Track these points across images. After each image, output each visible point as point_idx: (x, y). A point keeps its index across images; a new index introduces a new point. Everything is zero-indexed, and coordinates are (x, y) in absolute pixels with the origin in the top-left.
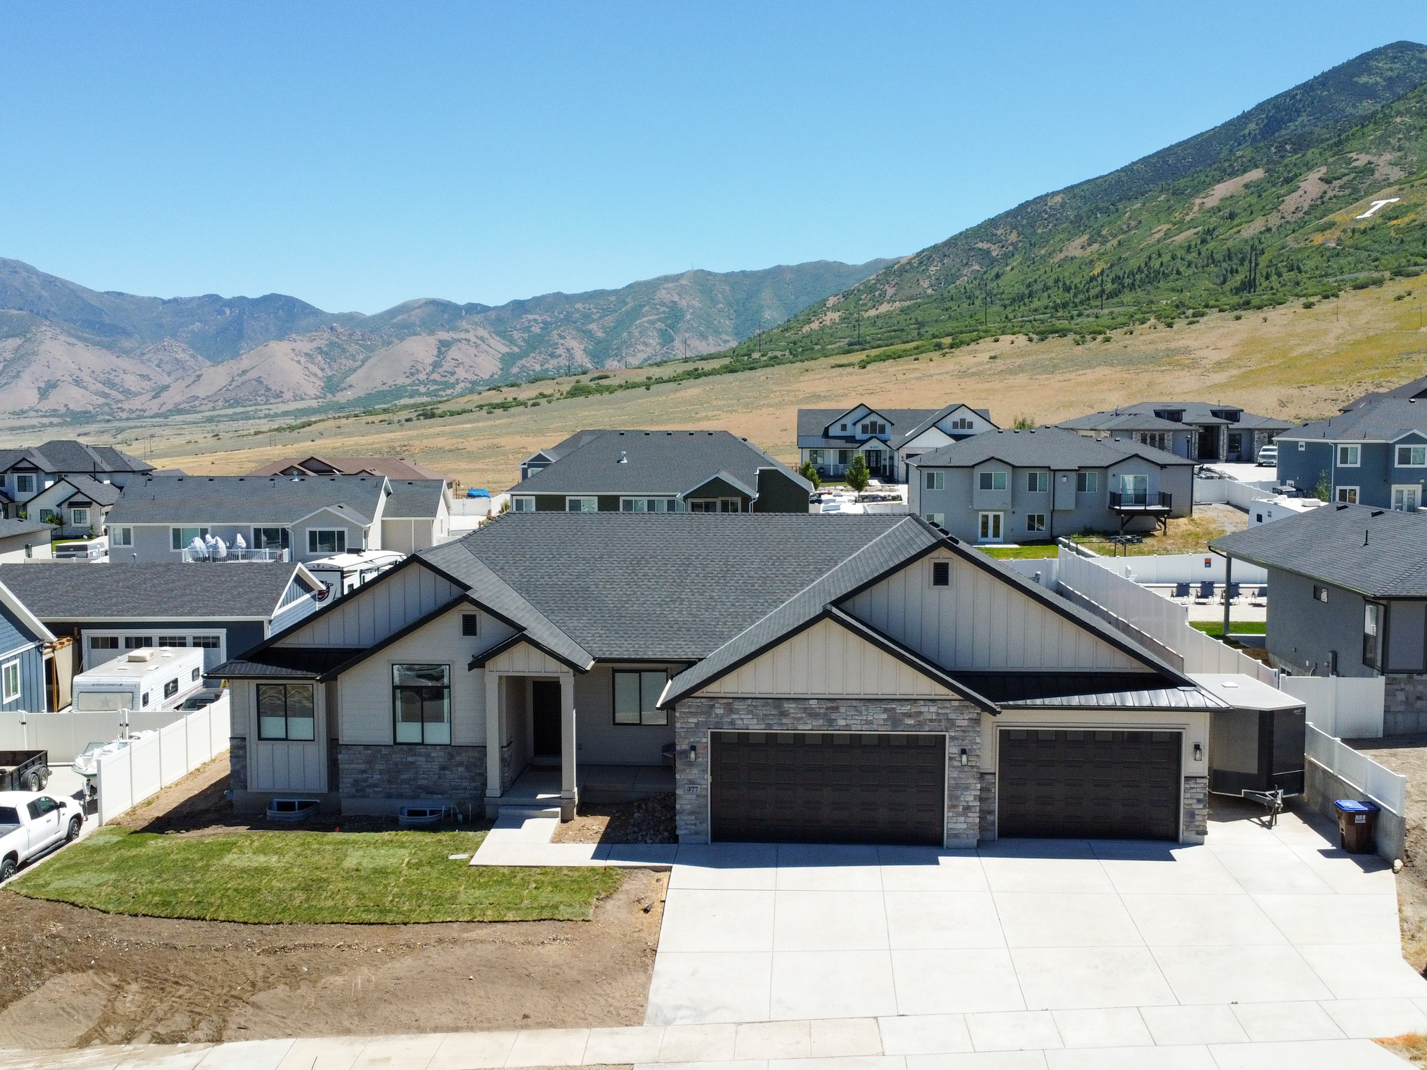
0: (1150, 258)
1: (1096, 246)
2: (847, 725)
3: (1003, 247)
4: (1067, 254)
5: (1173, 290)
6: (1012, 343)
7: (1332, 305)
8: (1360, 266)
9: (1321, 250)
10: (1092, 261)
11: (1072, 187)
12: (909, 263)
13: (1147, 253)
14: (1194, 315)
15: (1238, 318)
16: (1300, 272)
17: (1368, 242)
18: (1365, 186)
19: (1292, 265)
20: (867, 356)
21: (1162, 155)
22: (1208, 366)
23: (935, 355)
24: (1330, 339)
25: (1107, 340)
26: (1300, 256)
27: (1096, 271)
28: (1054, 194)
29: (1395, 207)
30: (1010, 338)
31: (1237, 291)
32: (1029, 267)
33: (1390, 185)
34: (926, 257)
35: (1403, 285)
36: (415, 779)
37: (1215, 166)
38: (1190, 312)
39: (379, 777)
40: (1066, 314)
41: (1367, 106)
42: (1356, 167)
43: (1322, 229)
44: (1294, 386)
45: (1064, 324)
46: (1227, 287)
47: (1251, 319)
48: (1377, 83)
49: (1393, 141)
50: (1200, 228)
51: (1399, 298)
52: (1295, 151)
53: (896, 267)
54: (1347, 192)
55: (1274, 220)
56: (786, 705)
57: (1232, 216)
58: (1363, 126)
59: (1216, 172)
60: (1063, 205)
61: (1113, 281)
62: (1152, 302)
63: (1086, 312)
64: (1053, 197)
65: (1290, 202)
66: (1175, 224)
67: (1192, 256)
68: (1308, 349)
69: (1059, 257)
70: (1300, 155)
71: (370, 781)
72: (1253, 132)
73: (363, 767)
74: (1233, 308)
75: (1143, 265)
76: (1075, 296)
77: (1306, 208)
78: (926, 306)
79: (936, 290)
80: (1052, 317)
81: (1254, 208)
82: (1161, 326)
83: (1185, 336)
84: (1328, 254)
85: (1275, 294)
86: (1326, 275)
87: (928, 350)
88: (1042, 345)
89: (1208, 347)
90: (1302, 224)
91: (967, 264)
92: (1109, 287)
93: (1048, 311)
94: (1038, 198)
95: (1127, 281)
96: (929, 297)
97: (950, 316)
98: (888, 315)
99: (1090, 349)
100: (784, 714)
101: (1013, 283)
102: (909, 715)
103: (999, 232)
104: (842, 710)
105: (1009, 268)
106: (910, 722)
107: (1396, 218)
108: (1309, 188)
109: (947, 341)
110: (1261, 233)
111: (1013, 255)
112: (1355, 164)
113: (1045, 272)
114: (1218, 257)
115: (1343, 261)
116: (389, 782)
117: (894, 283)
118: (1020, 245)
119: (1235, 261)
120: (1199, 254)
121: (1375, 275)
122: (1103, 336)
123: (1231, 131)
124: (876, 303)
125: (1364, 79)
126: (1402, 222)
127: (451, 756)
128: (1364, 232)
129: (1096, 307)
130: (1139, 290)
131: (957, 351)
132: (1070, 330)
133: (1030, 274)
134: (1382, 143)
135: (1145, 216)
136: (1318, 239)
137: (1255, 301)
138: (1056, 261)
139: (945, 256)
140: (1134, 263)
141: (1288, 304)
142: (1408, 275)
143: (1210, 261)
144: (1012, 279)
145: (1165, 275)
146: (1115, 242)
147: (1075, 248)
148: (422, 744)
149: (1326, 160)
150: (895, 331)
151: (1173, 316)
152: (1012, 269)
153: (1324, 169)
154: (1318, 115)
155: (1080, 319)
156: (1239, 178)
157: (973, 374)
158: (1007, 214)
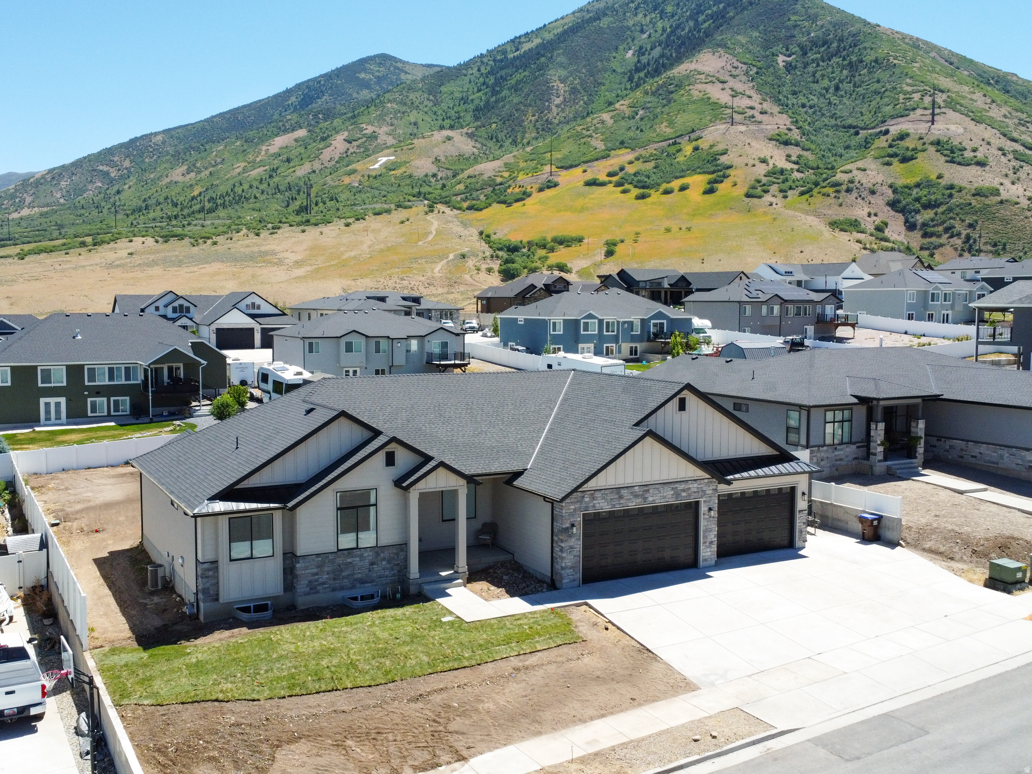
0: (234, 186)
1: (193, 175)
2: (653, 500)
3: (119, 170)
4: (172, 179)
5: (254, 210)
6: (143, 243)
7: (362, 225)
8: (375, 200)
9: (349, 188)
10: (191, 185)
11: (169, 130)
12: (43, 177)
13: (232, 182)
14: (273, 228)
15: (304, 231)
16: (338, 202)
17: (378, 184)
18: (372, 147)
19: (332, 197)
20: (21, 250)
21: (234, 112)
22: (290, 264)
23: (83, 250)
24: (365, 247)
25: (215, 243)
26: (336, 191)
27: (196, 193)
28: (156, 134)
29: (393, 163)
30: (141, 239)
31: (298, 213)
32: (143, 186)
33: (388, 148)
34: (57, 174)
35: (402, 214)
36: (353, 575)
37: (273, 124)
38: (270, 226)
39: (327, 576)
40: (179, 223)
41: (365, 94)
42: (366, 134)
43: (350, 174)
44: (350, 278)
45: (179, 231)
46: (290, 209)
47: (312, 232)
48: (371, 80)
49: (388, 119)
50: (267, 167)
51: (402, 222)
52: (325, 120)
53: (32, 180)
54: (362, 150)
55: (317, 165)
56: (623, 492)
57: (288, 160)
58: (368, 107)
59: (274, 129)
60: (164, 142)
61: (209, 201)
62: (240, 217)
63: (194, 223)
64: (155, 136)
65: (326, 154)
66: (249, 163)
67: (263, 186)
68: (353, 254)
69: (166, 181)
70: (329, 122)
71: (321, 580)
72: (294, 104)
73: (315, 570)
74: (299, 224)
75: (230, 191)
76: (182, 210)
77: (337, 159)
78: (62, 212)
79: (67, 200)
80: (168, 225)
81: (304, 156)
82: (251, 235)
83: (269, 242)
84: (354, 190)
85: (324, 216)
86: (355, 205)
87: (74, 247)
88: (166, 246)
89: (287, 251)
90: (335, 170)
91: (91, 181)
92: (208, 205)
93: (164, 220)
94: (144, 135)
95: (219, 201)
96: (62, 205)
97: (84, 221)
98: (30, 218)
99: (203, 250)
100: (621, 497)
101: (131, 198)
102: (683, 490)
103: (116, 159)
104: (651, 491)
105: (127, 186)
106: (684, 494)
107: (394, 170)
108: (338, 146)
109: (89, 240)
110: (309, 173)
111: (129, 177)
112: (365, 132)
113: (157, 191)
114: (282, 188)
115: (364, 196)
116: (334, 579)
117: (31, 192)
118: (132, 169)
119: (294, 192)
120: (269, 185)
121: (386, 206)
122: (211, 240)
123: (279, 100)
124: (19, 207)
125: (362, 75)
126: (398, 172)
127: (378, 554)
128: (375, 177)
129: (200, 219)
130: (229, 208)
131: (100, 248)
132: (186, 236)
133: (144, 192)
134: (381, 119)
135: (226, 155)
136: (347, 180)
137: (313, 220)
138: (164, 183)
139: (73, 174)
140: (223, 189)
141: (334, 223)
142: (405, 208)
143: (277, 191)
144: (130, 195)
145: (247, 199)
146: (207, 172)
147: (178, 174)
148: (357, 548)
149: (347, 127)
150: (38, 230)
151: (258, 228)
152: (130, 188)
153: (346, 134)
154: (336, 96)
155: (189, 228)
156: (290, 135)
157: (118, 266)
158: (121, 146)
